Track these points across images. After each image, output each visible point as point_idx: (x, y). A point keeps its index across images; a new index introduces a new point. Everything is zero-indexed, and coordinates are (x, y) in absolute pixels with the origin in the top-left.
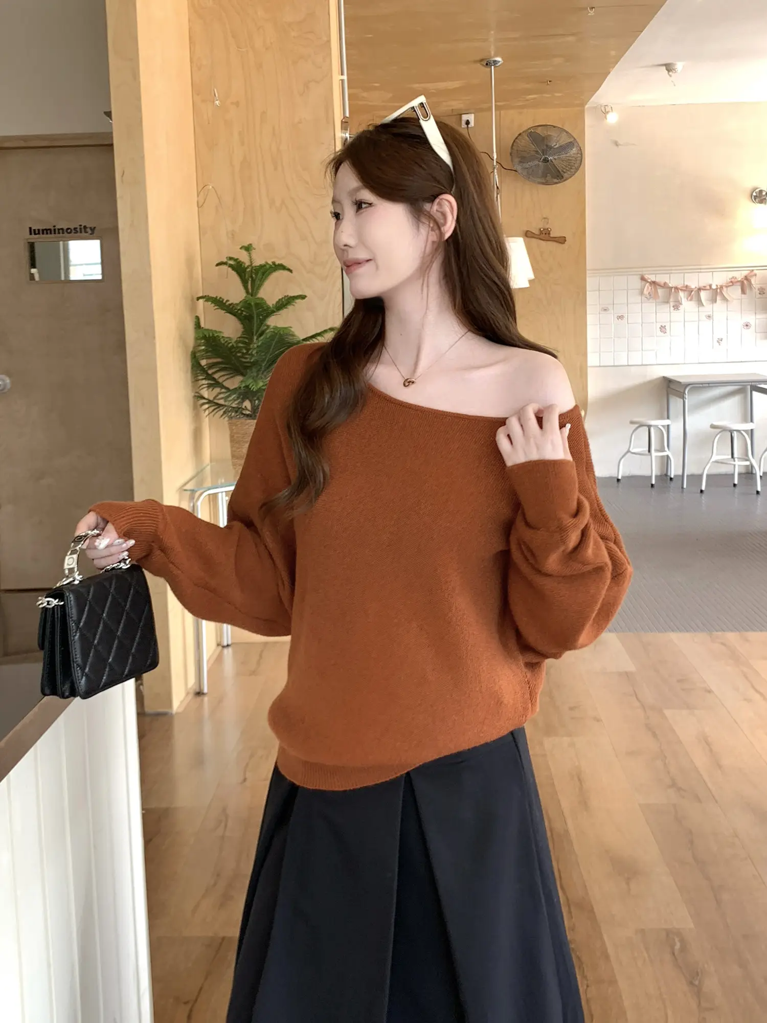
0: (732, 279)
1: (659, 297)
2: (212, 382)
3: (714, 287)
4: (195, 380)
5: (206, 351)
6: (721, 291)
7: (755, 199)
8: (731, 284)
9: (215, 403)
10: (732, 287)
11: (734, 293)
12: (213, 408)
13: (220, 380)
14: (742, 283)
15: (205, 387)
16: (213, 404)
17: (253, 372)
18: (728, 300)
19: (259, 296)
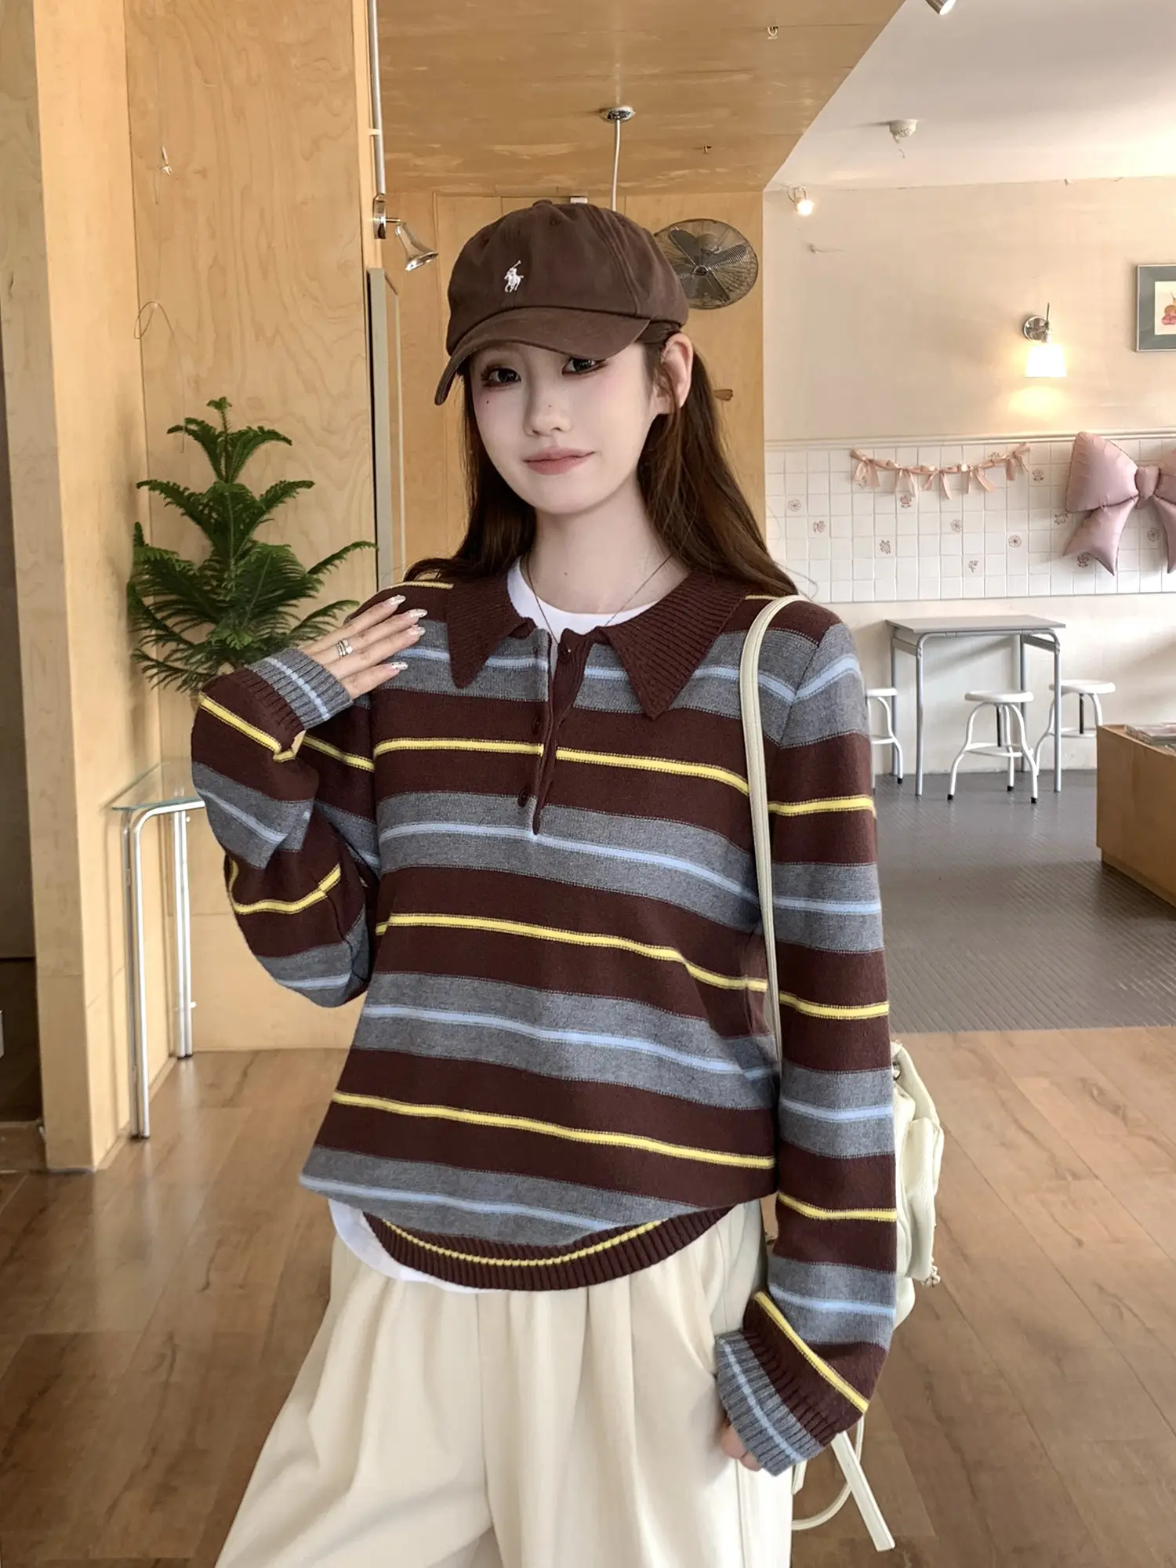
0: (992, 455)
1: (879, 485)
2: (161, 632)
3: (964, 468)
4: (134, 628)
5: (153, 583)
6: (975, 476)
7: (1028, 333)
8: (991, 464)
9: (167, 666)
10: (991, 469)
11: (995, 479)
12: (163, 675)
13: (177, 629)
14: (1008, 463)
15: (151, 641)
16: (166, 668)
17: (232, 617)
18: (984, 489)
19: (237, 481)
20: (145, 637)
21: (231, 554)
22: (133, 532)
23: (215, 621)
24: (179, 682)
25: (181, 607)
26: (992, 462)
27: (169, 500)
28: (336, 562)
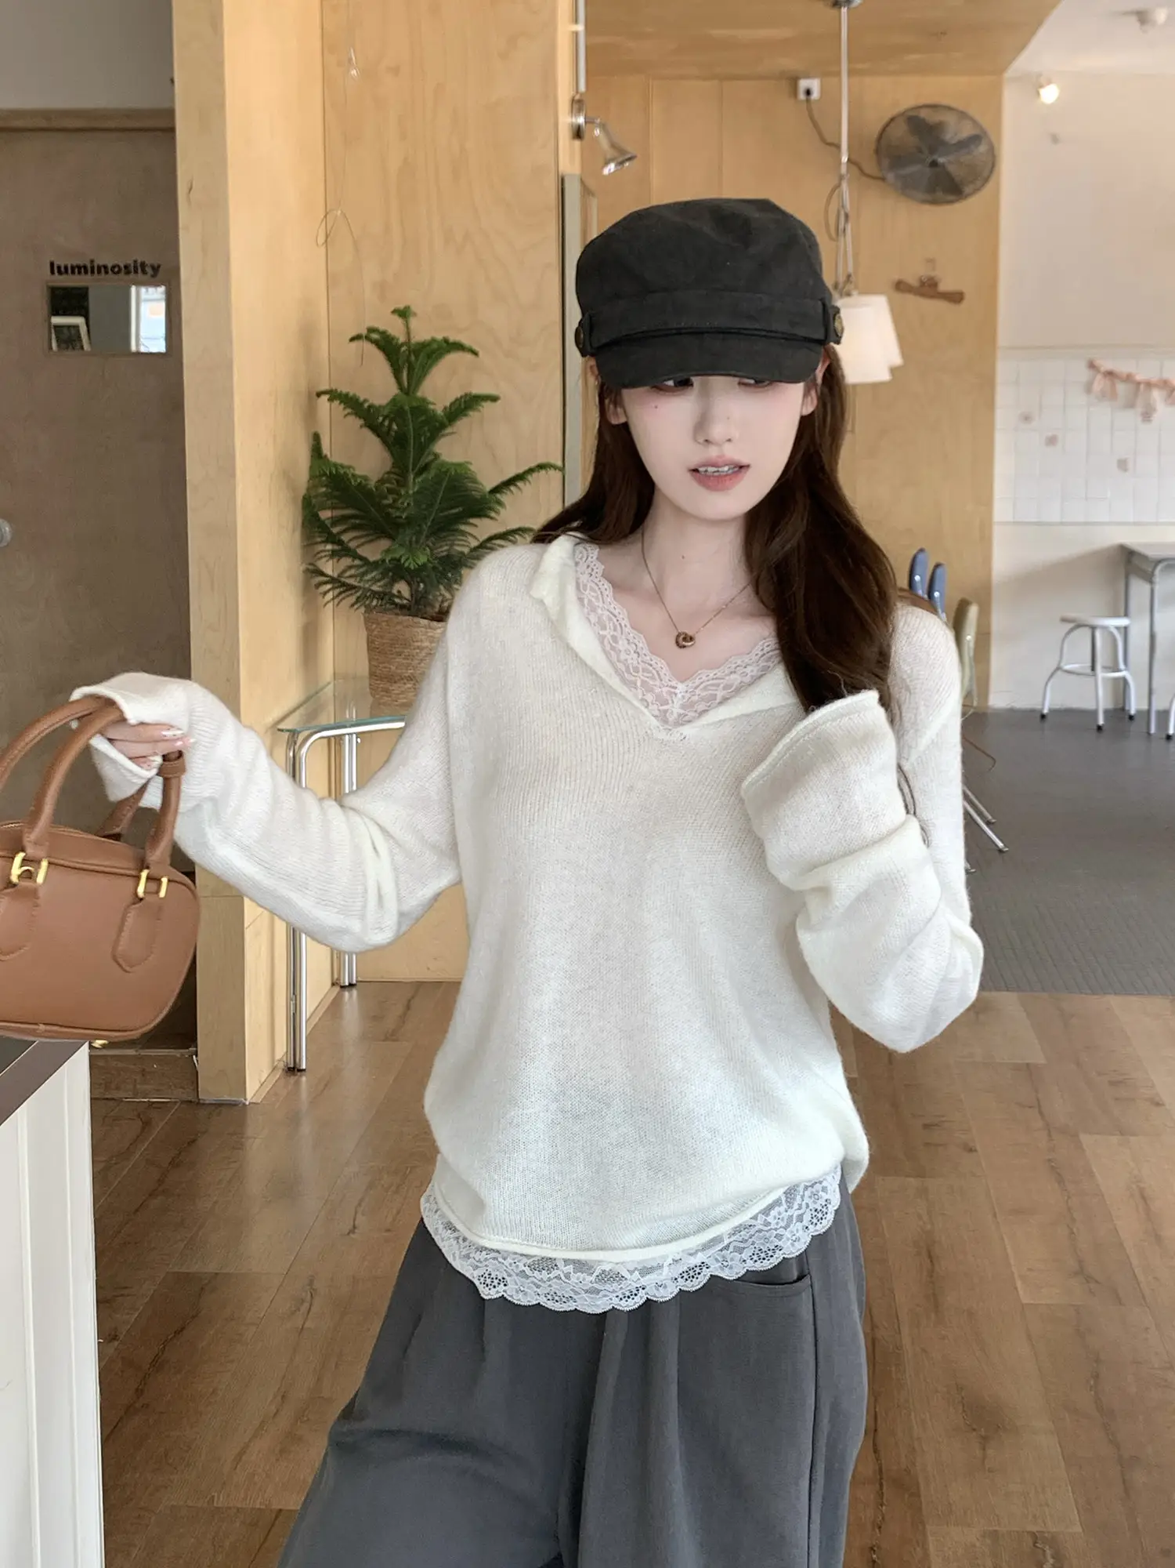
1: (1117, 397)
2: (336, 548)
4: (308, 542)
5: (329, 496)
9: (340, 582)
13: (352, 545)
15: (325, 556)
16: (339, 584)
17: (407, 535)
19: (419, 394)
20: (318, 553)
21: (411, 467)
22: (311, 441)
23: (392, 538)
24: (353, 599)
25: (357, 521)
27: (349, 410)
28: (520, 484)
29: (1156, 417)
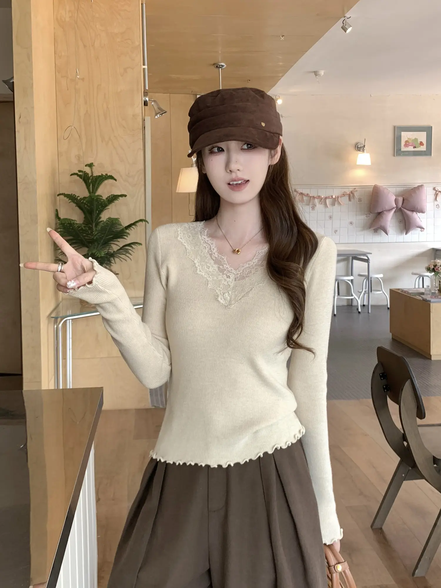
0: (343, 193)
1: (304, 202)
3: (334, 197)
5: (64, 232)
6: (337, 199)
7: (357, 149)
8: (343, 195)
10: (343, 197)
11: (344, 200)
14: (349, 195)
17: (96, 245)
18: (341, 204)
19: (97, 194)
21: (94, 222)
22: (55, 213)
23: (88, 247)
25: (74, 241)
26: (344, 195)
27: (70, 201)
28: (134, 226)
29: (316, 208)
